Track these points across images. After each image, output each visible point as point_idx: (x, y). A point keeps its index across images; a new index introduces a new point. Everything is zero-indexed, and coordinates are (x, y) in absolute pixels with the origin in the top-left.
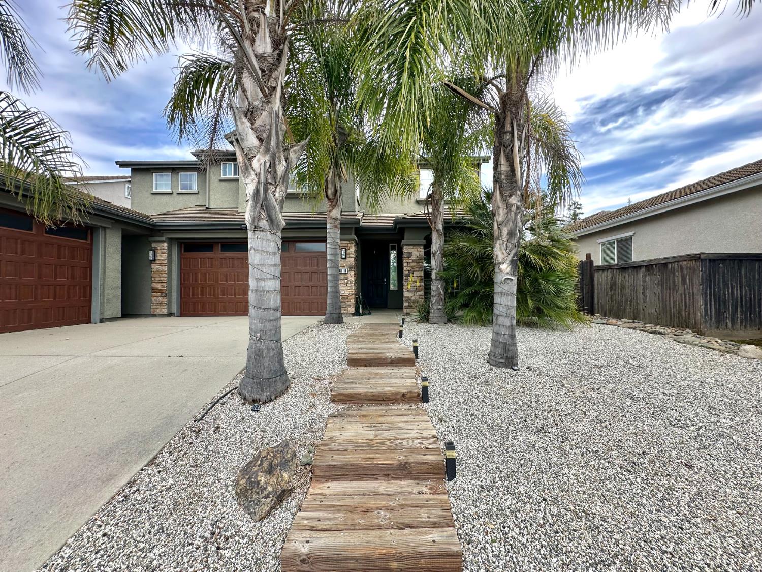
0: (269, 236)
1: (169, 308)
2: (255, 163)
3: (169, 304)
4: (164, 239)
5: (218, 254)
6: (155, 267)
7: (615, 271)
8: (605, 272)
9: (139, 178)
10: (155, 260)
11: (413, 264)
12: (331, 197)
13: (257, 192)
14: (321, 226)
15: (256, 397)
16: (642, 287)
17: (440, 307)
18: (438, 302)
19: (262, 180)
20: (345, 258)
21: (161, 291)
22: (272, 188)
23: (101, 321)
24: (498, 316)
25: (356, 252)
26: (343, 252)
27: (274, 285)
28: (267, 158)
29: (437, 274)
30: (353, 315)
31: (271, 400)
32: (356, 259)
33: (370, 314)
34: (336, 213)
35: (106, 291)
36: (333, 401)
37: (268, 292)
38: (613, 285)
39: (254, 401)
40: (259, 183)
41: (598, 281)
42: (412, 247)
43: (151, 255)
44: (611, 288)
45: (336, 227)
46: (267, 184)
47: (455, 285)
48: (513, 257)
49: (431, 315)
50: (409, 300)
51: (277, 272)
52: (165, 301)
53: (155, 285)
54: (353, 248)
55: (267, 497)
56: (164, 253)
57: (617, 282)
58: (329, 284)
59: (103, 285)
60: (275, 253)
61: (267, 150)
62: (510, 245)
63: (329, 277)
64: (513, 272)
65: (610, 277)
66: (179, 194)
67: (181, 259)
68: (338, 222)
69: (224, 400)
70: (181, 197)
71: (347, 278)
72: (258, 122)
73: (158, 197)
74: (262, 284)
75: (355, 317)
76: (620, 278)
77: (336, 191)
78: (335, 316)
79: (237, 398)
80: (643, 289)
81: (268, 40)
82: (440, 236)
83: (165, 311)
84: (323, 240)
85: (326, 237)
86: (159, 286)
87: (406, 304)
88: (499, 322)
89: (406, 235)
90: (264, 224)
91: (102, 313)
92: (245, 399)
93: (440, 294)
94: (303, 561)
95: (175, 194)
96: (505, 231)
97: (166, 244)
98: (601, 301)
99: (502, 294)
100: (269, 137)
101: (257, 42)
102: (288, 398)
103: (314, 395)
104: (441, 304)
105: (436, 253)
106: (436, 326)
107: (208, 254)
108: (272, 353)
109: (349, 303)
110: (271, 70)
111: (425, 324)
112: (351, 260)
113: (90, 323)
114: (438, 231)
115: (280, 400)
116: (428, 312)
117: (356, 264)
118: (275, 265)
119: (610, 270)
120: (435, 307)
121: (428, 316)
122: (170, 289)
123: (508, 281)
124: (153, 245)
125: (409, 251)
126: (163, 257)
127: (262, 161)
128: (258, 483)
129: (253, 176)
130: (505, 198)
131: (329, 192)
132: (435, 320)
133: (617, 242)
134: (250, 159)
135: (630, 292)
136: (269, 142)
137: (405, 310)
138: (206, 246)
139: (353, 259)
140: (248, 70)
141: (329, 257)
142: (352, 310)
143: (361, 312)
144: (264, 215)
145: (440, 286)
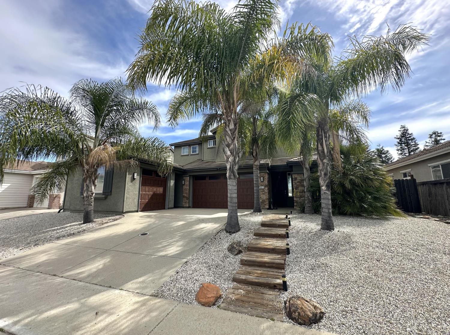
0: (234, 181)
1: (189, 204)
2: (230, 160)
3: (189, 203)
4: (188, 175)
5: (207, 180)
6: (185, 187)
7: (430, 185)
8: (424, 186)
9: (177, 149)
10: (184, 184)
11: (298, 184)
12: (255, 156)
13: (230, 168)
14: (251, 167)
15: (230, 231)
16: (446, 196)
17: (309, 205)
18: (308, 203)
19: (232, 164)
20: (263, 181)
21: (186, 197)
22: (234, 166)
23: (168, 209)
24: (322, 208)
25: (269, 178)
26: (262, 178)
27: (235, 195)
28: (233, 158)
29: (307, 189)
30: (268, 209)
31: (234, 233)
32: (268, 181)
33: (277, 209)
34: (257, 163)
35: (170, 197)
36: (255, 235)
37: (234, 198)
38: (430, 194)
39: (230, 232)
40: (231, 165)
41: (421, 191)
42: (297, 175)
43: (183, 182)
44: (429, 196)
45: (257, 169)
46: (233, 165)
47: (318, 195)
48: (327, 184)
49: (305, 209)
50: (297, 202)
51: (236, 191)
52: (188, 201)
53: (184, 194)
54: (267, 176)
55: (236, 250)
56: (187, 181)
57: (432, 192)
58: (255, 194)
59: (169, 195)
60: (235, 186)
61: (233, 155)
62: (325, 179)
63: (255, 191)
64: (328, 190)
65: (427, 189)
66: (191, 155)
67: (194, 183)
68: (258, 166)
69: (221, 232)
70: (192, 156)
71: (264, 191)
72: (231, 148)
73: (183, 157)
74: (232, 195)
75: (269, 210)
76: (433, 190)
77: (257, 154)
78: (258, 209)
79: (224, 232)
80: (447, 197)
81: (233, 124)
82: (307, 171)
83: (188, 205)
84: (252, 173)
85: (253, 172)
86: (185, 195)
87: (295, 204)
88: (323, 211)
89: (294, 169)
90: (232, 177)
91: (168, 206)
92: (227, 231)
93: (309, 199)
94: (245, 261)
95: (190, 155)
96: (323, 173)
97: (188, 178)
98: (425, 204)
99: (323, 199)
100: (234, 152)
101: (230, 126)
102: (239, 233)
103: (248, 233)
104: (310, 204)
105: (306, 179)
106: (307, 215)
107: (204, 181)
108: (235, 217)
109: (265, 203)
110: (234, 132)
111: (302, 214)
112: (266, 182)
113: (165, 209)
114: (306, 168)
115: (238, 233)
116: (304, 208)
117: (269, 184)
118: (235, 189)
119: (427, 185)
120: (307, 205)
121: (304, 210)
122: (189, 196)
123: (326, 194)
124: (184, 178)
125: (295, 177)
126: (187, 183)
127: (232, 159)
128: (234, 247)
129: (229, 163)
130: (322, 161)
131: (254, 154)
132: (307, 212)
133: (442, 165)
134: (228, 159)
135: (440, 198)
136: (233, 153)
137: (295, 207)
138: (203, 178)
139: (267, 182)
140: (228, 135)
141: (254, 182)
142: (267, 207)
143: (272, 208)
144: (232, 174)
145: (309, 195)
